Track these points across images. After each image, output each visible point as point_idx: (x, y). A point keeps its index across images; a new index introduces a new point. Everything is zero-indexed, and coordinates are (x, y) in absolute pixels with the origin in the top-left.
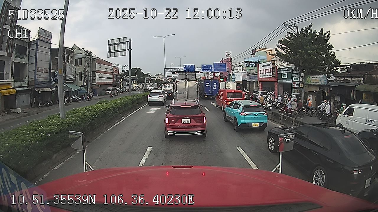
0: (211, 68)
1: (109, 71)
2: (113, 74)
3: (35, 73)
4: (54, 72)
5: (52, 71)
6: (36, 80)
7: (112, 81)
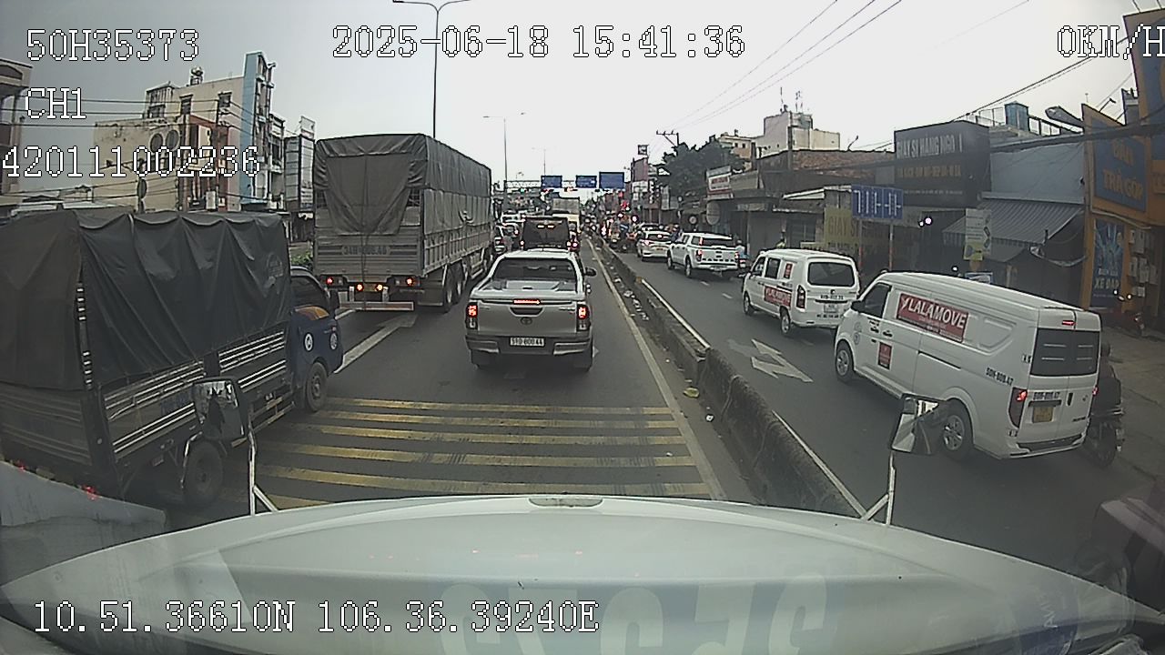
0: (593, 182)
3: (299, 190)
6: (300, 199)
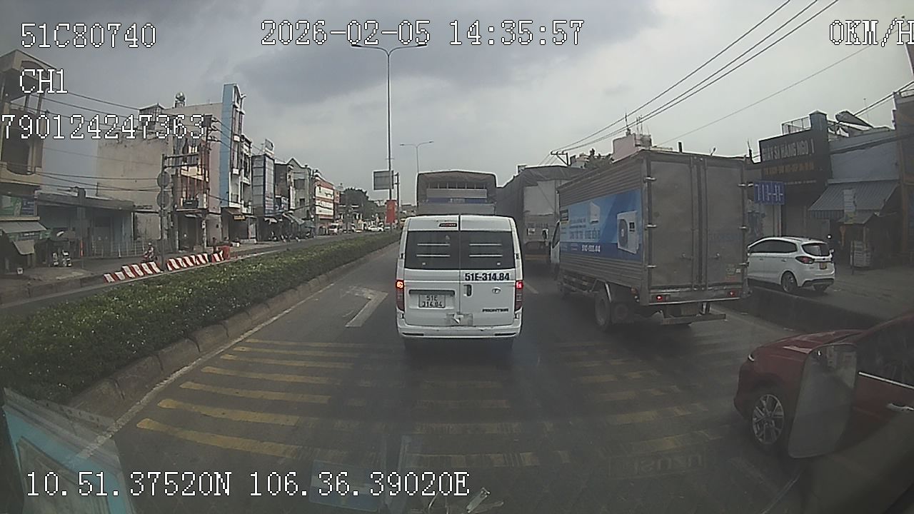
1: (329, 197)
2: (334, 203)
3: (264, 199)
4: (280, 199)
5: (277, 196)
6: (265, 207)
7: (332, 214)
